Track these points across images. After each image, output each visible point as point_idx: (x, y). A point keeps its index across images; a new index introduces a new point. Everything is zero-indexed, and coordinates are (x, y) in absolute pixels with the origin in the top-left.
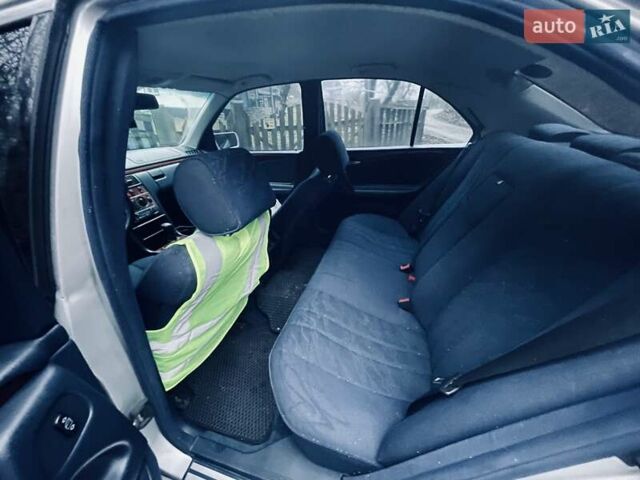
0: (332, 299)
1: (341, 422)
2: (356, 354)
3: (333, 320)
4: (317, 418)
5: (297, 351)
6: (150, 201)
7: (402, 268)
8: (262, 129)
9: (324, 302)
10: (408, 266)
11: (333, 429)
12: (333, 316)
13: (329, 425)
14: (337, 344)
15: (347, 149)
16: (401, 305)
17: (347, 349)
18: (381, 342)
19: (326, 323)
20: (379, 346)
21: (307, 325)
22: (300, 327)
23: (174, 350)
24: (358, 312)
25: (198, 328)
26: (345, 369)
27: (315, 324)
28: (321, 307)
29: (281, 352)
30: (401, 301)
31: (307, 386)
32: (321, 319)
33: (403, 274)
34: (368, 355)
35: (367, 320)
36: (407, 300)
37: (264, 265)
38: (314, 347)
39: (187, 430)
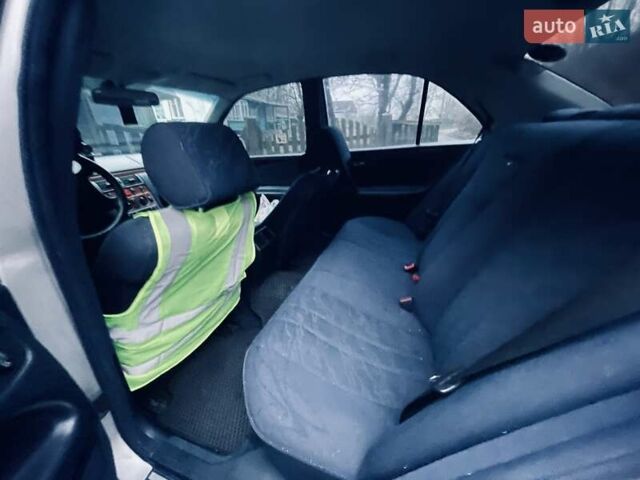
0: (325, 296)
1: (317, 429)
2: (346, 355)
3: (324, 318)
4: (289, 423)
5: (277, 346)
6: (152, 201)
7: (406, 267)
8: (274, 143)
9: (315, 299)
10: (413, 265)
11: (306, 436)
12: (324, 314)
13: (303, 433)
14: (325, 343)
15: (351, 150)
16: (403, 306)
17: (337, 350)
18: (378, 344)
19: (315, 320)
20: (374, 348)
21: (292, 321)
22: (284, 322)
23: (143, 339)
24: (353, 311)
25: (172, 318)
26: (331, 370)
27: (302, 320)
28: (312, 305)
29: (258, 348)
30: (403, 301)
31: (282, 386)
32: (310, 315)
33: (407, 274)
34: (360, 358)
35: (362, 320)
36: (410, 299)
37: (250, 254)
38: (297, 344)
39: (150, 433)
